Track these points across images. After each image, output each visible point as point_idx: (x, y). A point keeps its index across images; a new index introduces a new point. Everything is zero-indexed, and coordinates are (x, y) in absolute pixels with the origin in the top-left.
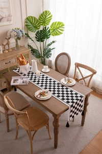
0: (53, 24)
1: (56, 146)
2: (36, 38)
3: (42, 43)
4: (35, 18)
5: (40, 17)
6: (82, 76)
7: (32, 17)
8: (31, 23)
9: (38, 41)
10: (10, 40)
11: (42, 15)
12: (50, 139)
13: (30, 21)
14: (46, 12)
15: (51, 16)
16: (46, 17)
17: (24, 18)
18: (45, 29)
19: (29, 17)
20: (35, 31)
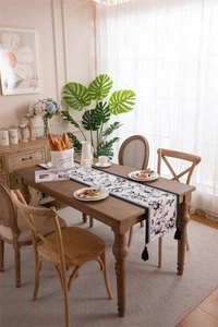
0: (114, 94)
1: (121, 312)
2: (83, 122)
3: (94, 133)
4: (81, 86)
5: (91, 85)
6: (174, 173)
7: (75, 84)
8: (75, 94)
9: (87, 128)
10: (32, 120)
11: (94, 82)
12: (110, 298)
13: (72, 91)
14: (102, 77)
15: (111, 83)
16: (101, 84)
17: (62, 84)
18: (100, 106)
19: (70, 83)
20: (82, 108)
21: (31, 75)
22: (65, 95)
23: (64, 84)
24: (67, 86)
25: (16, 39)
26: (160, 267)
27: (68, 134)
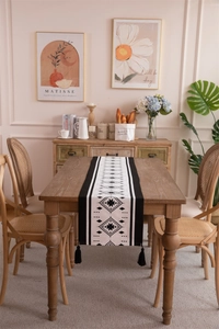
2: (214, 132)
8: (202, 94)
19: (199, 82)
20: (207, 112)
21: (147, 68)
22: (190, 95)
23: (191, 82)
24: (194, 84)
25: (135, 30)
26: (154, 306)
27: (184, 141)
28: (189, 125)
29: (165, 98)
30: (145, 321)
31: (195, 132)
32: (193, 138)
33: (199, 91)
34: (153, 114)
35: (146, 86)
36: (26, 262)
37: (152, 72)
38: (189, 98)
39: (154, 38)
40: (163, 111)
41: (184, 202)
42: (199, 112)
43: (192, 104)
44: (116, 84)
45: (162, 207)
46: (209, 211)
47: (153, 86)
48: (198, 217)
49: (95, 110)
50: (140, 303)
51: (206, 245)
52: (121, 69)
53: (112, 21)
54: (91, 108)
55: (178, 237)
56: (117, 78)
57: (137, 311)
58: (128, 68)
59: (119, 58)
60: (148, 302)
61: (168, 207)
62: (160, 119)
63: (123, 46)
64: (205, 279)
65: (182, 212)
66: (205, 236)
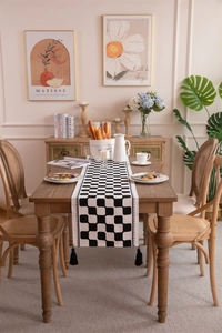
2: (208, 128)
4: (205, 80)
7: (199, 78)
12: (59, 305)
19: (192, 77)
20: (201, 107)
21: (139, 65)
22: (183, 91)
23: (184, 78)
24: (187, 80)
25: (126, 26)
26: (149, 304)
27: (178, 137)
28: (183, 121)
29: (158, 95)
30: (140, 320)
31: (189, 128)
32: (187, 134)
33: (192, 86)
34: (146, 111)
35: (138, 82)
36: (21, 265)
37: (144, 69)
38: (182, 94)
39: (145, 34)
40: (156, 107)
41: (175, 200)
42: (192, 108)
43: (185, 100)
44: (108, 82)
45: (154, 205)
46: (204, 208)
47: (145, 83)
48: (192, 214)
49: (87, 109)
50: (135, 302)
51: (201, 242)
52: (113, 67)
53: (102, 17)
54: (83, 107)
55: (170, 235)
56: (109, 76)
57: (132, 310)
58: (119, 66)
59: (110, 55)
60: (143, 301)
61: (160, 205)
62: (153, 116)
63: (114, 43)
64: (201, 276)
65: (174, 210)
66: (199, 233)
